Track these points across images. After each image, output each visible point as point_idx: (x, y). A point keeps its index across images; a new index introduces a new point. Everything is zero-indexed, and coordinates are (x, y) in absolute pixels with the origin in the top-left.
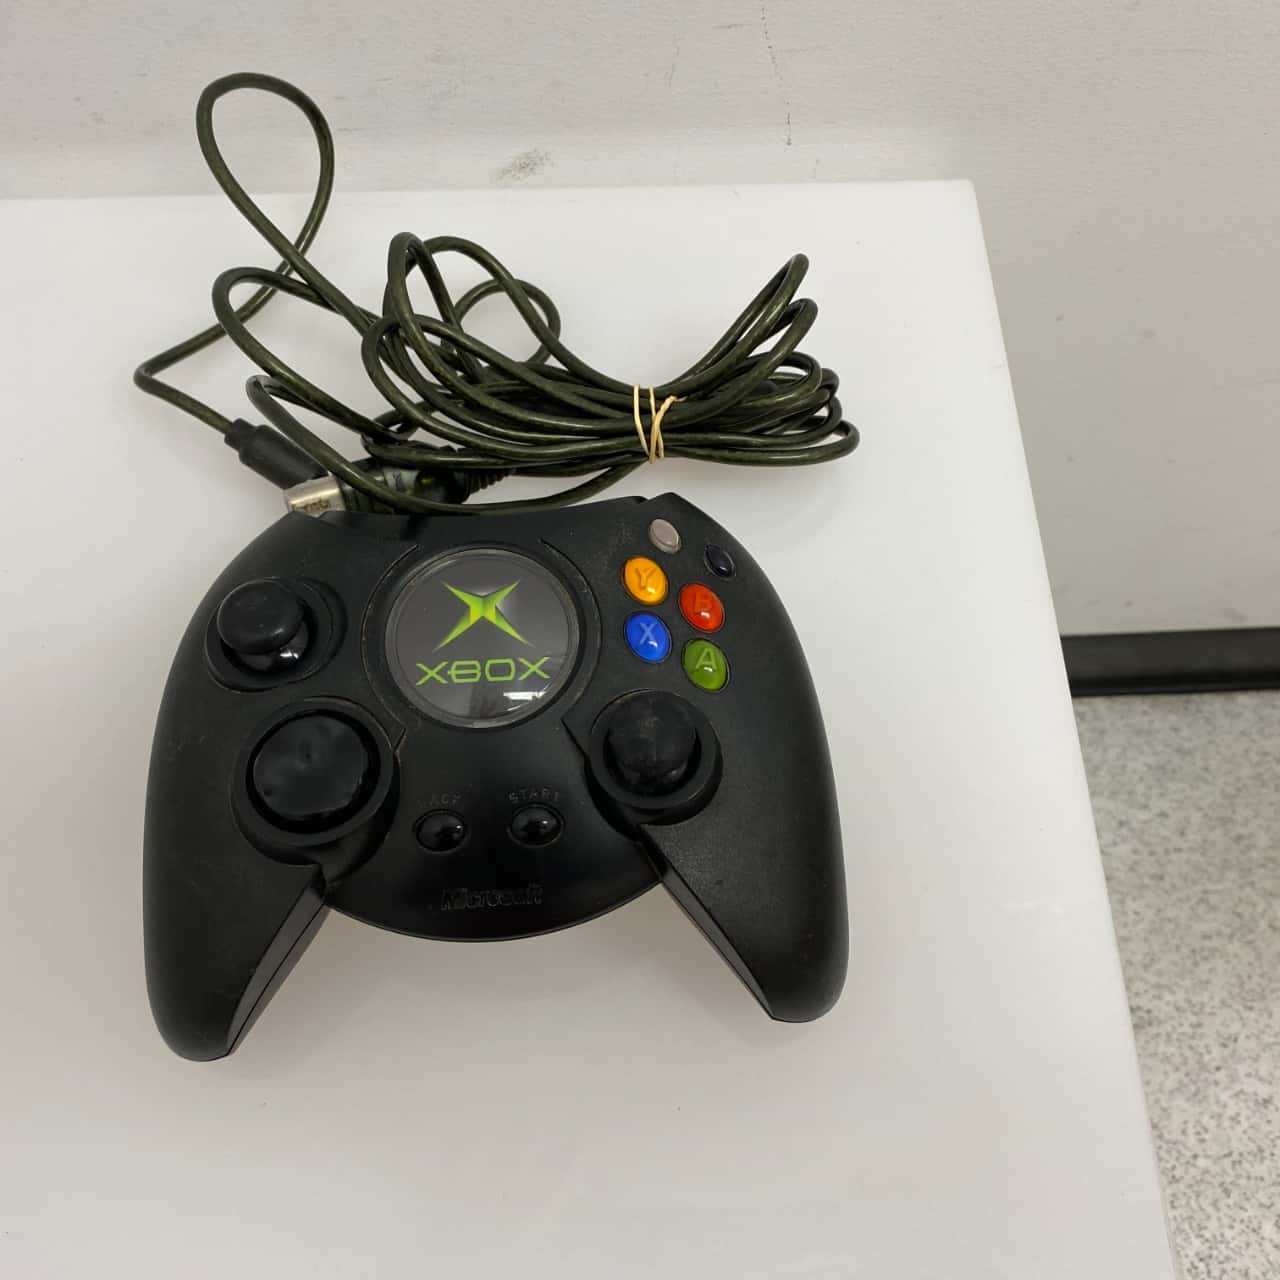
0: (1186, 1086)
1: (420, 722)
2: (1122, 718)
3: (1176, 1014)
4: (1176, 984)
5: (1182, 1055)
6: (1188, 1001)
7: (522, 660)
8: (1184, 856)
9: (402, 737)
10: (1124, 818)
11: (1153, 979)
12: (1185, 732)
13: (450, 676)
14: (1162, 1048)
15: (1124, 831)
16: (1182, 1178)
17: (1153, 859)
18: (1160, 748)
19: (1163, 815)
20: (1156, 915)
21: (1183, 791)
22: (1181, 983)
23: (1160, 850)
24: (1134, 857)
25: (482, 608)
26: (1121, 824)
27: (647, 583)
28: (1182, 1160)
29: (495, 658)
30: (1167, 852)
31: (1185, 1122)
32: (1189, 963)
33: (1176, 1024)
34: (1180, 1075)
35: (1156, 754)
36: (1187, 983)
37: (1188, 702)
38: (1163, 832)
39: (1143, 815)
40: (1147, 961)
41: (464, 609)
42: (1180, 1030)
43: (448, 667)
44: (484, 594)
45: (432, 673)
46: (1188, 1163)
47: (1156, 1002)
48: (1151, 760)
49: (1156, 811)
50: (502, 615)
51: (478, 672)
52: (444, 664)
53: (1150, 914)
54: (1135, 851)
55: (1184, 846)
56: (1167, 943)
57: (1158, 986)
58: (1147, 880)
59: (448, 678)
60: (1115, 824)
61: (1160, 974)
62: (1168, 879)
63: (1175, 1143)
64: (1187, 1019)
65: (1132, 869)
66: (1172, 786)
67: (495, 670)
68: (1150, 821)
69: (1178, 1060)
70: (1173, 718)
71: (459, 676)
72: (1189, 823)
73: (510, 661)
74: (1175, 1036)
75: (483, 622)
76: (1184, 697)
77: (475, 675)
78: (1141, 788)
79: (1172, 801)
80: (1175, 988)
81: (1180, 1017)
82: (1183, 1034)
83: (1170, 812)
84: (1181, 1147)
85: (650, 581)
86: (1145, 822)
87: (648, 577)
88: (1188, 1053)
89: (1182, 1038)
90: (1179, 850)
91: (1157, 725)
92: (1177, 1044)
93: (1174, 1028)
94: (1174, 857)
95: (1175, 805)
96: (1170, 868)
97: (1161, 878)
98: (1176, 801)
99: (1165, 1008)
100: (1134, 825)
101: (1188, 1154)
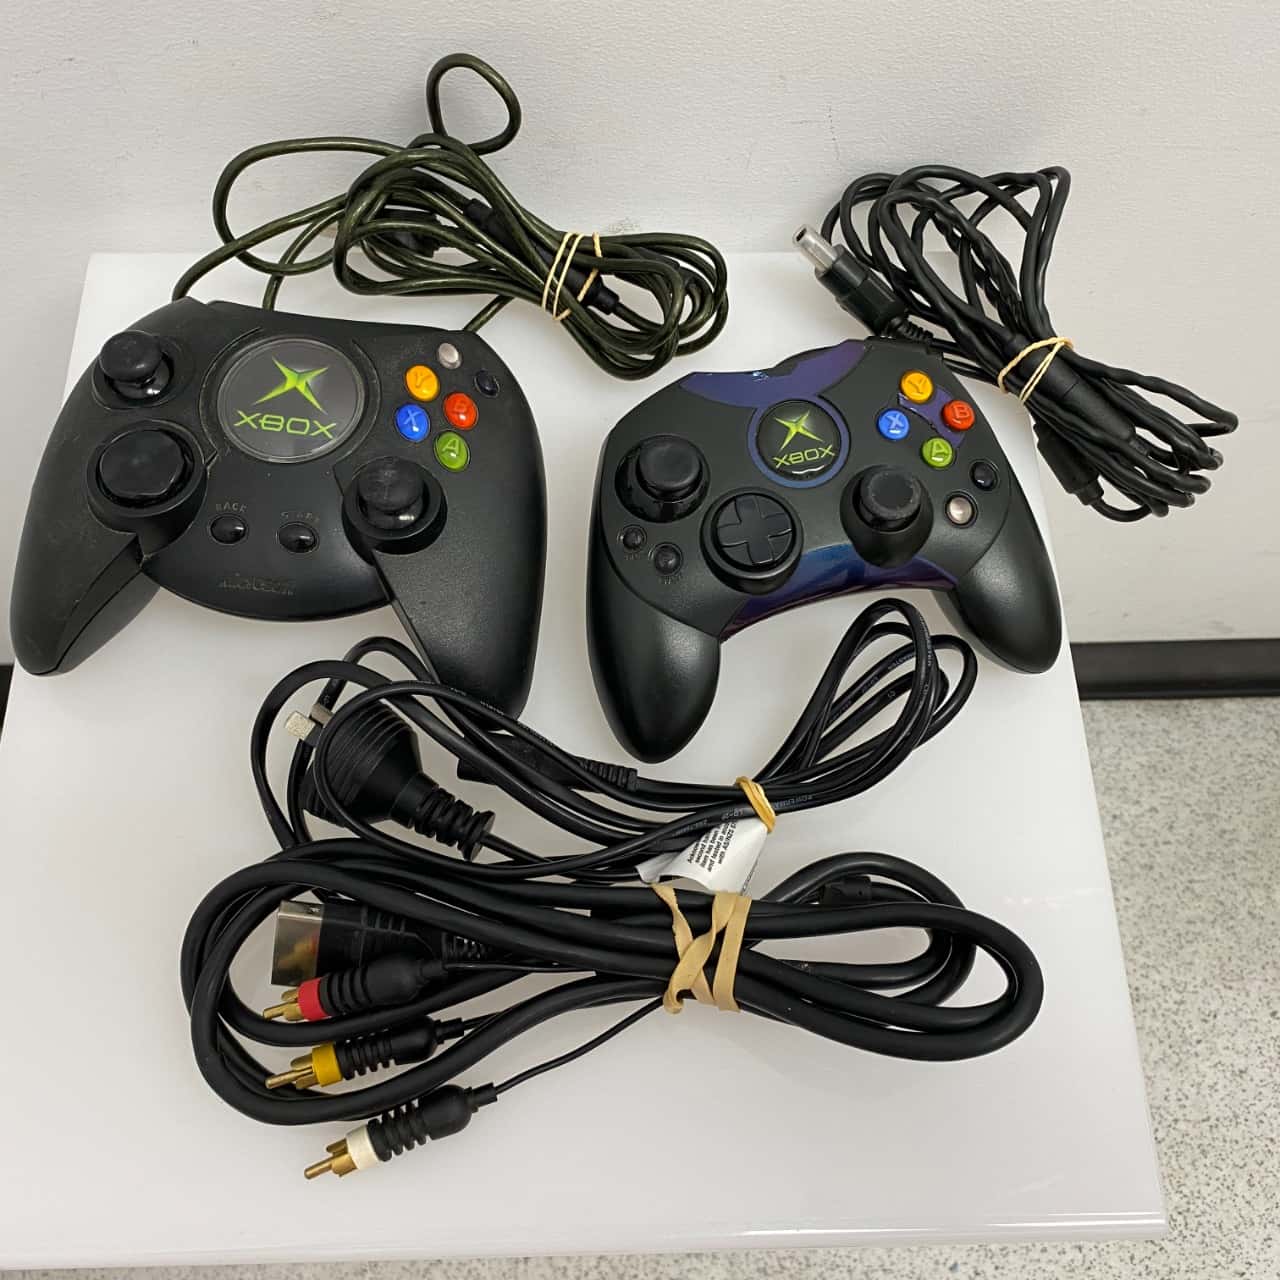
0: (1169, 1056)
1: (229, 449)
2: (1118, 720)
3: (1162, 992)
4: (1163, 964)
5: (1166, 1029)
6: (1173, 980)
7: (316, 422)
8: (1173, 848)
9: (213, 458)
10: (1118, 813)
11: (1142, 960)
12: (1175, 735)
13: (260, 424)
14: (1148, 1022)
15: (1117, 824)
16: (1163, 1139)
17: (1143, 850)
18: (1151, 749)
19: (1154, 810)
20: (1146, 902)
21: (1172, 788)
22: (1167, 964)
23: (1149, 842)
24: (1126, 849)
25: (297, 381)
26: (1115, 817)
27: (423, 384)
28: (1165, 1124)
29: (297, 417)
30: (1156, 844)
31: (1168, 1090)
32: (1174, 946)
33: (1160, 1000)
34: (1165, 1046)
35: (1147, 754)
36: (1172, 963)
37: (1177, 706)
38: (1152, 825)
39: (1135, 810)
40: (1137, 943)
41: (283, 379)
42: (1164, 1005)
43: (261, 417)
44: (299, 371)
45: (248, 419)
46: (1170, 1126)
47: (1144, 981)
48: (1144, 760)
49: (1147, 807)
50: (309, 388)
51: (281, 425)
52: (258, 415)
53: (1140, 900)
54: (1127, 843)
55: (1172, 838)
56: (1154, 927)
57: (1145, 966)
58: (1137, 869)
59: (259, 425)
60: (1109, 818)
61: (1147, 955)
62: (1157, 869)
63: (1158, 1108)
64: (1171, 996)
65: (1124, 860)
66: (1162, 784)
67: (294, 426)
68: (1143, 815)
69: (1161, 1033)
70: (1164, 722)
71: (266, 425)
72: (1177, 818)
73: (307, 422)
74: (1159, 1012)
75: (295, 390)
76: (1175, 702)
77: (277, 426)
78: (1133, 785)
79: (1162, 797)
80: (1161, 969)
81: (1166, 994)
82: (1168, 1010)
83: (1159, 808)
84: (1163, 1112)
85: (425, 384)
86: (1137, 816)
87: (423, 380)
88: (1172, 1028)
89: (1166, 1013)
90: (1167, 843)
91: (1151, 728)
92: (1162, 1019)
93: (1159, 1005)
94: (1163, 848)
95: (1166, 801)
96: (1158, 859)
97: (1151, 868)
98: (1167, 797)
99: (1151, 987)
100: (1127, 818)
101: (1170, 1118)
